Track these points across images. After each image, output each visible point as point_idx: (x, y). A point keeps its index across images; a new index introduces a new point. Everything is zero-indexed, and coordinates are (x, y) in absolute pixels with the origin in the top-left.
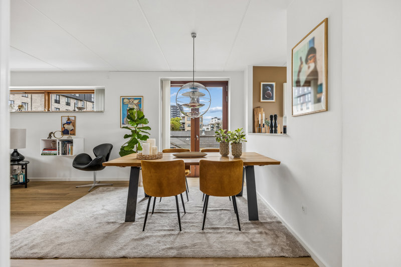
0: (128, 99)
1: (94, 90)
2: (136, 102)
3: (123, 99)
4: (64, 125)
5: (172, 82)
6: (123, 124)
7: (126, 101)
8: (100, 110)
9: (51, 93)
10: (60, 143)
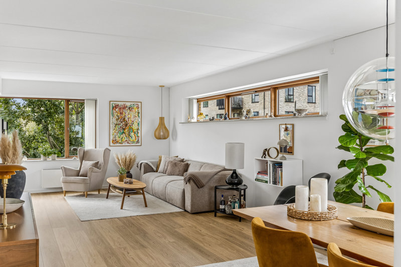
1: (318, 77)
9: (278, 88)
10: (271, 165)
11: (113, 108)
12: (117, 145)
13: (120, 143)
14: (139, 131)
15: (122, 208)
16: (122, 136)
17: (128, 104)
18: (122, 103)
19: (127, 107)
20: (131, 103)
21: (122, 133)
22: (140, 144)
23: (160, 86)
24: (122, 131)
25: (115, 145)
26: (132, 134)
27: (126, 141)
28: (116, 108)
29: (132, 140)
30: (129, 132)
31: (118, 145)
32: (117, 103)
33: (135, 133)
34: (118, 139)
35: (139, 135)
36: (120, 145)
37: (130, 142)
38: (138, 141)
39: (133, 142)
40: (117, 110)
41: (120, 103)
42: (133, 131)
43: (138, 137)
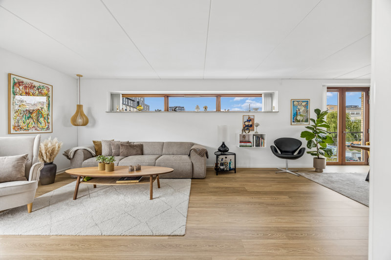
0: (297, 101)
1: (261, 94)
2: (304, 104)
3: (293, 102)
4: (245, 122)
5: (328, 88)
6: (293, 122)
7: (295, 103)
8: (268, 110)
9: (220, 96)
10: (255, 137)
11: (15, 84)
12: (20, 132)
13: (25, 130)
14: (50, 117)
15: (151, 198)
16: (28, 121)
17: (37, 84)
18: (29, 81)
19: (34, 87)
20: (41, 84)
21: (29, 118)
22: (50, 131)
23: (78, 75)
24: (28, 115)
25: (18, 132)
26: (42, 120)
27: (34, 127)
28: (20, 85)
29: (41, 126)
30: (38, 117)
31: (22, 132)
32: (22, 79)
33: (45, 118)
34: (21, 124)
35: (50, 121)
36: (25, 132)
37: (38, 129)
38: (48, 127)
39: (42, 128)
40: (21, 87)
41: (25, 81)
42: (42, 116)
43: (48, 123)
